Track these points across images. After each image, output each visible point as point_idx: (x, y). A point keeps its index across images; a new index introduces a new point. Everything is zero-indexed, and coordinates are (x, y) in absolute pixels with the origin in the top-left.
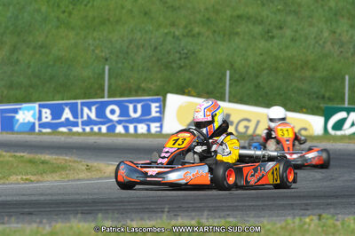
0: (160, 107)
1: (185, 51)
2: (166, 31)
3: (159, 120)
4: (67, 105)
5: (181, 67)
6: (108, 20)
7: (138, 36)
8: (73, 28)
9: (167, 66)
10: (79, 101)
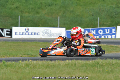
0: (115, 30)
1: (117, 12)
2: (110, 6)
3: (115, 34)
4: (86, 30)
5: (116, 17)
6: (92, 3)
7: (102, 7)
8: (81, 6)
9: (112, 17)
10: (90, 29)
